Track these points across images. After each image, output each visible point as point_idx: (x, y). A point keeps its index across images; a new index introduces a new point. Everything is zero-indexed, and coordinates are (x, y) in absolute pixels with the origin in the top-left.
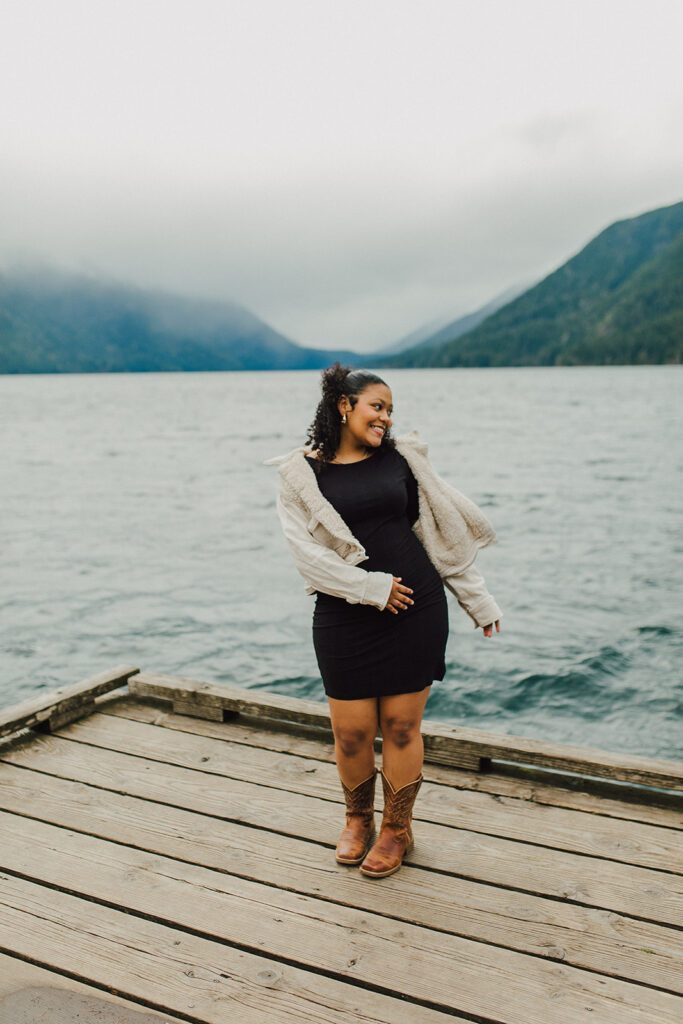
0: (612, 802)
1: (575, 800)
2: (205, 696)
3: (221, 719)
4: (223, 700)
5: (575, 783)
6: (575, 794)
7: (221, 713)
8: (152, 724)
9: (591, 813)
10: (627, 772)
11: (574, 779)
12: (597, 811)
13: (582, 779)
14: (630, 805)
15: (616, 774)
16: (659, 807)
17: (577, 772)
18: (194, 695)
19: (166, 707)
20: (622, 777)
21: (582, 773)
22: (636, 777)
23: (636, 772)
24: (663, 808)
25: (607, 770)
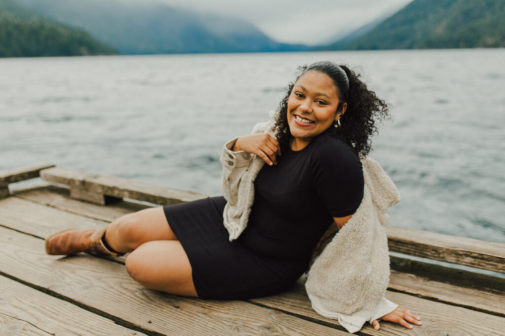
0: (441, 284)
1: (401, 282)
2: (90, 184)
3: (103, 202)
4: (103, 187)
5: (402, 264)
6: (402, 275)
7: (102, 197)
8: (48, 205)
9: (416, 295)
10: (458, 254)
11: (402, 260)
12: (423, 294)
13: (409, 260)
14: (460, 289)
15: (445, 255)
16: (493, 292)
17: (404, 253)
18: (83, 183)
19: (65, 193)
20: (452, 259)
21: (409, 254)
22: (468, 260)
23: (468, 254)
24: (497, 293)
25: (436, 252)
